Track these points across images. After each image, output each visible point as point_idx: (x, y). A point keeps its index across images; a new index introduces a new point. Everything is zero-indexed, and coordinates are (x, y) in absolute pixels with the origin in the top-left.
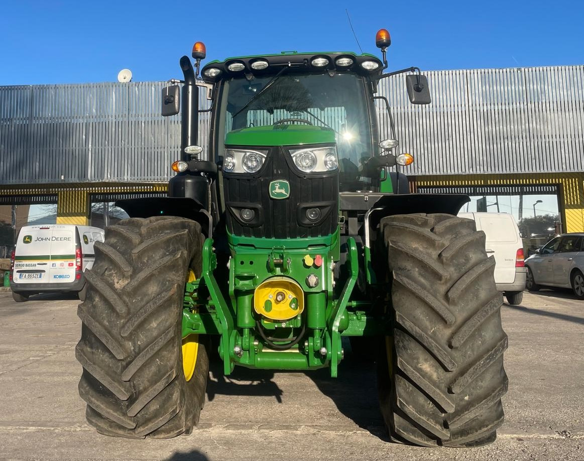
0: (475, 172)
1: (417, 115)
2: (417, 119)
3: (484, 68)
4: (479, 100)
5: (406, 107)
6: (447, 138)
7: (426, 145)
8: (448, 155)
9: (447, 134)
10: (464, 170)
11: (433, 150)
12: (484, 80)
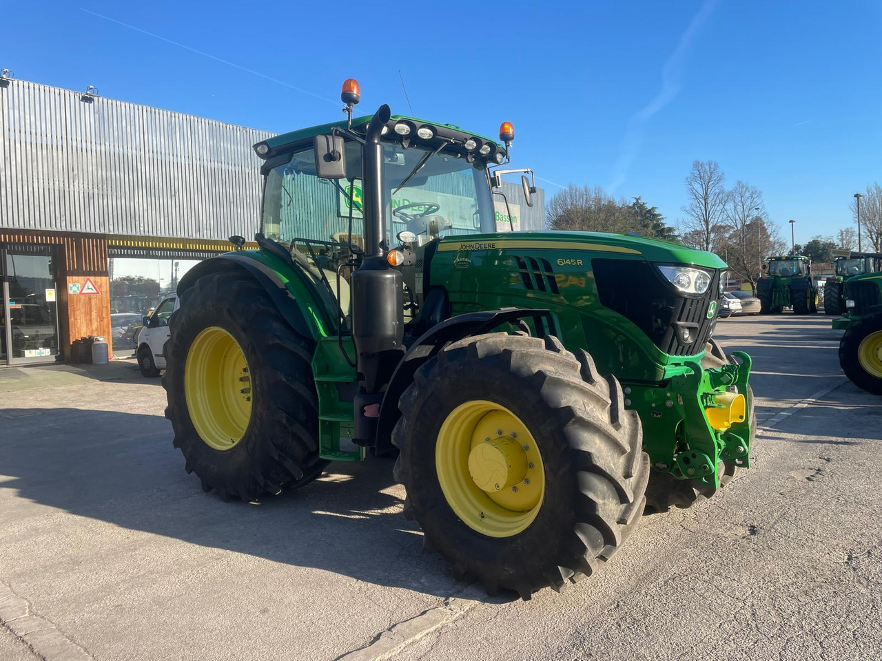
0: (201, 237)
1: (139, 160)
2: (139, 164)
3: (212, 119)
4: (206, 155)
5: (125, 148)
6: (173, 193)
7: (149, 199)
8: (174, 215)
9: (173, 188)
10: (190, 234)
11: (158, 206)
12: (212, 132)
